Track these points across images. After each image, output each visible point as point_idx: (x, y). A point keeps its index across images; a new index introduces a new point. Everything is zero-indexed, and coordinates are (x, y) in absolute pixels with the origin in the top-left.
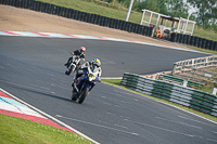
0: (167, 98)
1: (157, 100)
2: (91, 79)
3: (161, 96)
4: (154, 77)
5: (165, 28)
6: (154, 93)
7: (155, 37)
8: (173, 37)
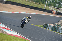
0: (57, 31)
1: (53, 31)
2: (25, 22)
3: (54, 30)
4: (53, 25)
5: (56, 11)
6: (53, 30)
7: (53, 13)
8: (58, 14)
